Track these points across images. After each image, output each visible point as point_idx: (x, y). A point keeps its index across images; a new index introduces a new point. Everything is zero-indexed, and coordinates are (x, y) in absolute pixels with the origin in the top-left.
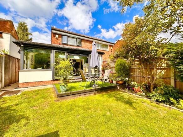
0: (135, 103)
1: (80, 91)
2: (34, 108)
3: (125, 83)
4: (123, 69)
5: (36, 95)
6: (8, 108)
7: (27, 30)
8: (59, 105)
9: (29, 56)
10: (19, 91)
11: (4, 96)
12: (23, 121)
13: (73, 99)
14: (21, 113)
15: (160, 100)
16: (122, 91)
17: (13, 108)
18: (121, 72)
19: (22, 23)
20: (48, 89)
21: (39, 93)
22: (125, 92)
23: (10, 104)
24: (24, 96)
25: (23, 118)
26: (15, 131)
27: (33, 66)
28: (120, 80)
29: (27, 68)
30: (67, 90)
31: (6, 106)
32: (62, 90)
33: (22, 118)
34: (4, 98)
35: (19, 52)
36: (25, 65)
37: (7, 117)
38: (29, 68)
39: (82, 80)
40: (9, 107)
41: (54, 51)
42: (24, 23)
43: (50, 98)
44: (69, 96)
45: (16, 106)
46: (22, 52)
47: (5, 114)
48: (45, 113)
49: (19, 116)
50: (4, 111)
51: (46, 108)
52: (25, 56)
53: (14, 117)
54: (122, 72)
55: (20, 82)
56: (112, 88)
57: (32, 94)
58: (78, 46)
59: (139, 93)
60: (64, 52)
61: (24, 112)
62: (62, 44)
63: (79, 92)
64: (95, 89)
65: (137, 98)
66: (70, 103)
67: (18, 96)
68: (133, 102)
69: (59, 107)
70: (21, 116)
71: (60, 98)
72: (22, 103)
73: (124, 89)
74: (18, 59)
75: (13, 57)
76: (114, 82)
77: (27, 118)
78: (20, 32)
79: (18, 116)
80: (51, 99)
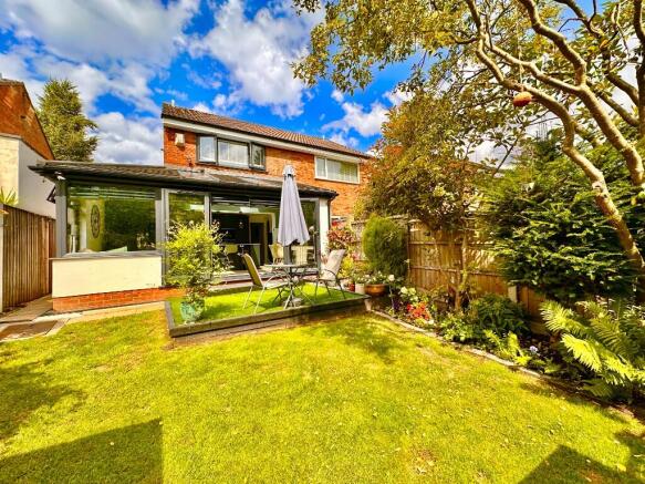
0: (398, 347)
1: (242, 319)
2: (100, 369)
3: (386, 290)
4: (384, 248)
5: (106, 334)
6: (24, 371)
7: (77, 108)
8: (173, 359)
9: (84, 210)
10: (52, 324)
11: (7, 340)
12: (68, 402)
13: (219, 343)
14: (61, 383)
15: (462, 339)
16: (378, 316)
17: (36, 371)
18: (377, 257)
19: (60, 83)
20: (148, 315)
21: (116, 329)
22: (385, 319)
23: (28, 361)
24: (68, 337)
25: (67, 393)
26: (46, 423)
27: (98, 241)
28: (376, 283)
29: (78, 250)
30: (202, 317)
31: (16, 367)
32: (188, 316)
33: (63, 395)
34: (8, 345)
35: (52, 198)
36: (73, 241)
37: (20, 392)
38: (84, 251)
39: (251, 284)
40: (24, 367)
41: (166, 193)
42: (67, 86)
43: (150, 342)
44: (207, 335)
45: (46, 365)
46: (61, 200)
47: (16, 386)
48: (130, 380)
49: (56, 389)
50: (12, 378)
51: (134, 367)
52: (71, 211)
53: (41, 392)
54: (382, 256)
55: (55, 294)
56: (348, 306)
57: (96, 329)
58: (253, 170)
59: (421, 319)
60: (200, 193)
61: (69, 379)
62: (198, 164)
63: (239, 320)
64: (292, 311)
65: (409, 335)
66: (207, 353)
67: (51, 339)
68: (392, 347)
69: (172, 366)
70: (62, 389)
71: (178, 340)
72: (63, 357)
73: (383, 308)
74: (47, 219)
75: (32, 214)
76: (359, 289)
77: (79, 394)
78: (52, 116)
79: (53, 388)
80: (151, 345)
